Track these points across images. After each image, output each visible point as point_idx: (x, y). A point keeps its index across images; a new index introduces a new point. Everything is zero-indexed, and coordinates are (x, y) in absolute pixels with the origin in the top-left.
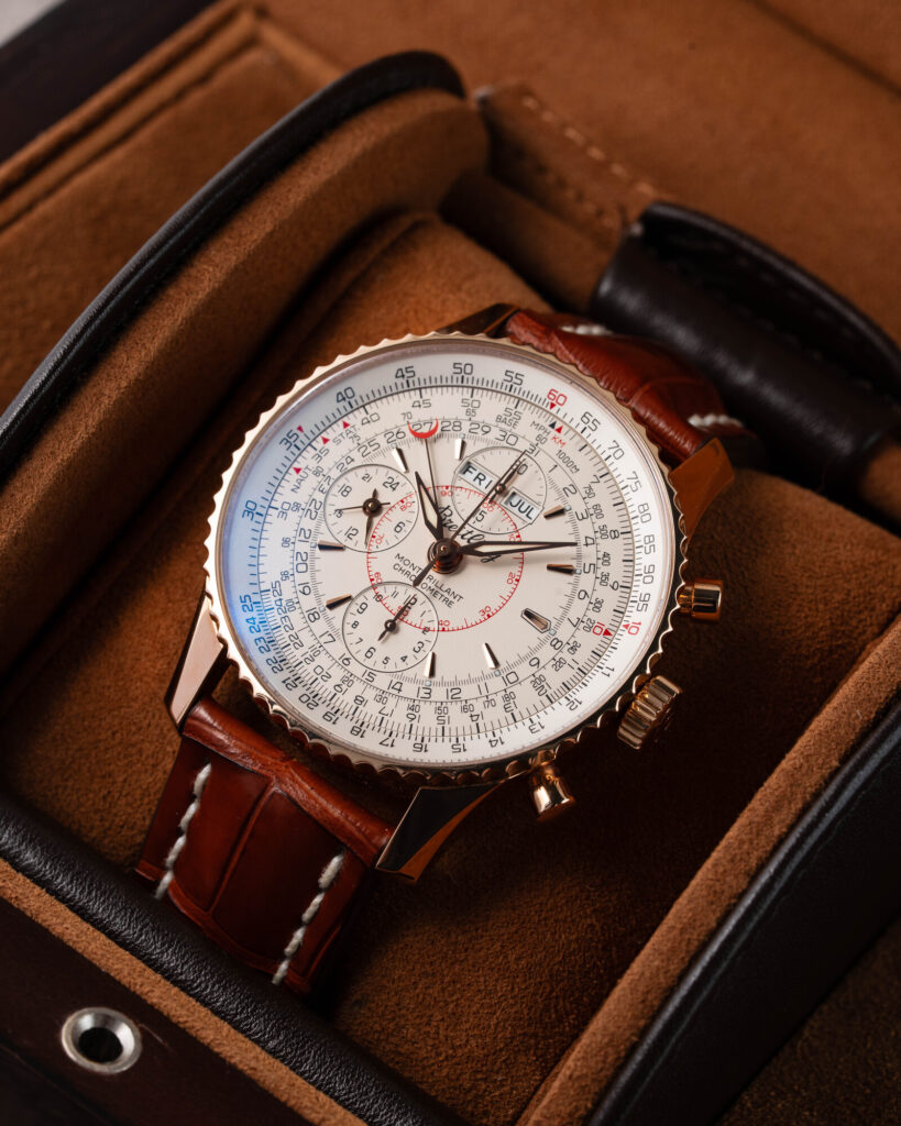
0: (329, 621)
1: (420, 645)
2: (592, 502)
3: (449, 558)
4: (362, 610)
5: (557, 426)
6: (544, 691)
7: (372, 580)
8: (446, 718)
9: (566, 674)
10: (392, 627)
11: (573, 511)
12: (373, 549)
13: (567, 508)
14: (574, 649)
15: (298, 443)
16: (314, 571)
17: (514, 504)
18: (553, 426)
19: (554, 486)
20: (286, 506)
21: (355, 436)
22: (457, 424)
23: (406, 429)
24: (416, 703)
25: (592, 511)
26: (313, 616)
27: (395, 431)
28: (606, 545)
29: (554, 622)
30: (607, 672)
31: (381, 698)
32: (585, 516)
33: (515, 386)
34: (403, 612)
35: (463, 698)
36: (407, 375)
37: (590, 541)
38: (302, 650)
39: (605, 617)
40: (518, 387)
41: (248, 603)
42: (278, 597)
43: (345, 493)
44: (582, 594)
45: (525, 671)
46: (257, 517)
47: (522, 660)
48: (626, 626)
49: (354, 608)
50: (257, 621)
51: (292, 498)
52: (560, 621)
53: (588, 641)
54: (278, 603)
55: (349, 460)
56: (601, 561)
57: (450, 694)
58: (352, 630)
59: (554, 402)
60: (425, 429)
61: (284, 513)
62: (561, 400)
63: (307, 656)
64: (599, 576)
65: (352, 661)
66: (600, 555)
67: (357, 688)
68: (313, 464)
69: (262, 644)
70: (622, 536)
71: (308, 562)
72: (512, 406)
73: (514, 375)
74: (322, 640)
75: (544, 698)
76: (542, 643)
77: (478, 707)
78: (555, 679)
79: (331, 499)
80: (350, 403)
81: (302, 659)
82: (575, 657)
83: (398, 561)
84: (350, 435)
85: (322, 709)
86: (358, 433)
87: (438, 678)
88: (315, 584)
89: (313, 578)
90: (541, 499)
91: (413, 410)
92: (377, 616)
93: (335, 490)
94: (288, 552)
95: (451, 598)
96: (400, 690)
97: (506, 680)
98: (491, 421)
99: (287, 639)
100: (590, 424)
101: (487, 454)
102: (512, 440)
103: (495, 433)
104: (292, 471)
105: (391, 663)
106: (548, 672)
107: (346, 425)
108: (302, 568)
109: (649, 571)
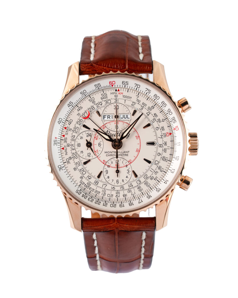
0: (101, 181)
1: (128, 171)
2: (141, 103)
3: (117, 144)
4: (107, 172)
5: (117, 90)
6: (167, 160)
7: (104, 163)
8: (149, 184)
9: (169, 151)
10: (118, 172)
11: (138, 109)
12: (98, 155)
13: (136, 109)
14: (166, 144)
15: (58, 142)
16: (88, 171)
17: (122, 118)
18: (116, 90)
19: (129, 106)
20: (68, 160)
22: (93, 107)
23: (81, 118)
24: (139, 186)
25: (143, 106)
26: (96, 183)
27: (79, 121)
28: (153, 112)
29: (156, 141)
30: (179, 144)
31: (129, 191)
32: (142, 108)
33: (99, 87)
34: (117, 166)
35: (149, 176)
36: (71, 104)
37: (148, 114)
38: (101, 193)
39: (167, 130)
40: (100, 87)
41: (79, 192)
42: (84, 185)
43: (79, 146)
44: (157, 128)
45: (158, 158)
46: (63, 168)
47: (155, 156)
48: (174, 129)
49: (105, 173)
50: (84, 195)
51: (67, 157)
52: (157, 139)
53: (168, 139)
54: (85, 186)
55: (74, 137)
56: (155, 117)
57: (145, 178)
58: (109, 179)
59: (112, 84)
60: (86, 115)
61: (68, 162)
62: (114, 83)
63: (103, 194)
64: (157, 121)
65: (115, 187)
66: (154, 115)
67: (122, 193)
68: (65, 144)
69: (90, 199)
70: (155, 107)
71: (84, 170)
72: (102, 93)
73: (97, 85)
74: (104, 187)
75: (168, 162)
76: (157, 148)
77: (155, 176)
78: (167, 155)
79: (77, 150)
80: (62, 122)
81: (102, 196)
82: (167, 146)
83: (106, 154)
84: (69, 130)
85: (118, 205)
86: (70, 128)
87: (139, 176)
88: (91, 174)
89: (89, 173)
90: (128, 112)
91: (79, 112)
92: (112, 171)
93: (76, 147)
94: (77, 171)
95: (126, 153)
96: (132, 186)
97: (156, 164)
98: (100, 100)
99: (95, 193)
100: (126, 84)
101: (106, 110)
102: (109, 102)
103: (104, 103)
104: (62, 150)
105: (125, 180)
106: (164, 154)
107: (65, 128)
108: (84, 173)
109: (169, 111)
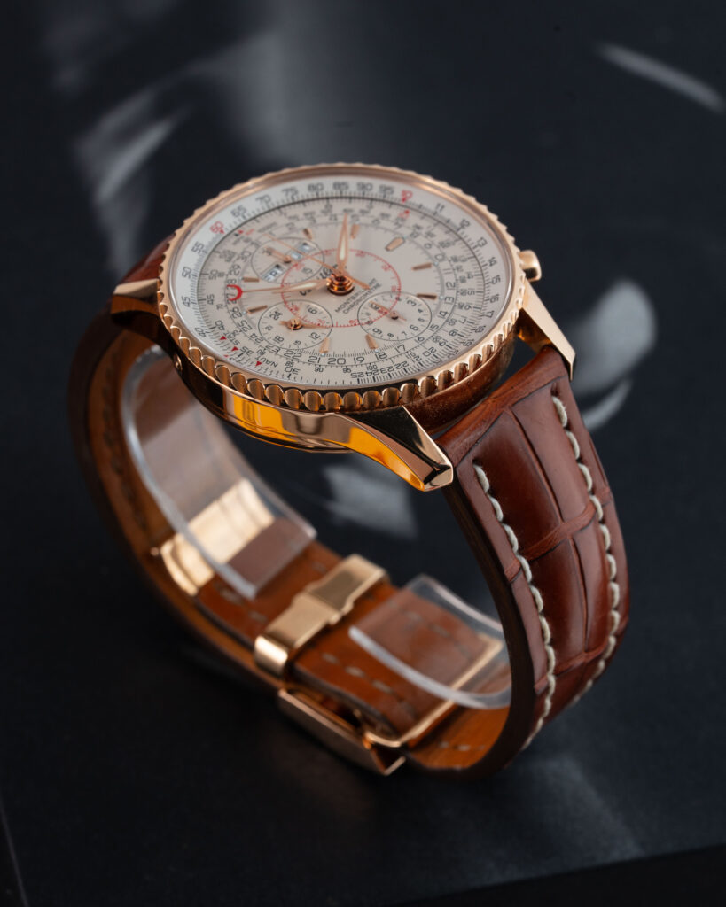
0: (386, 348)
1: (410, 302)
2: (301, 216)
3: (340, 286)
4: (379, 331)
5: (238, 233)
7: (355, 325)
8: (470, 290)
12: (329, 324)
13: (303, 228)
14: (418, 227)
16: (345, 355)
19: (287, 234)
20: (289, 369)
21: (234, 333)
22: (230, 281)
23: (231, 306)
24: (457, 304)
26: (382, 356)
27: (231, 313)
29: (397, 236)
30: (440, 208)
31: (452, 322)
33: (204, 249)
35: (455, 281)
36: (188, 301)
38: (409, 361)
39: (395, 212)
40: (205, 246)
42: (364, 375)
43: (281, 340)
45: (434, 251)
47: (426, 253)
48: (405, 201)
49: (377, 335)
51: (282, 366)
52: (396, 233)
53: (413, 220)
54: (369, 374)
55: (253, 337)
56: (350, 213)
57: (451, 288)
58: (395, 336)
59: (220, 230)
61: (294, 371)
62: (219, 225)
63: (414, 359)
64: (362, 213)
65: (420, 336)
67: (444, 335)
68: (255, 355)
73: (196, 248)
74: (402, 351)
76: (413, 242)
77: (464, 274)
79: (285, 346)
83: (341, 311)
84: (232, 335)
86: (231, 332)
87: (438, 294)
88: (355, 354)
89: (350, 356)
90: (296, 242)
91: (216, 302)
92: (384, 324)
93: (277, 344)
95: (374, 284)
96: (446, 313)
97: (441, 260)
98: (229, 264)
99: (399, 370)
100: (240, 213)
101: (256, 267)
102: (246, 254)
103: (241, 263)
104: (260, 366)
105: (423, 317)
106: (437, 240)
107: (223, 338)
108: (341, 361)
109: (363, 187)
